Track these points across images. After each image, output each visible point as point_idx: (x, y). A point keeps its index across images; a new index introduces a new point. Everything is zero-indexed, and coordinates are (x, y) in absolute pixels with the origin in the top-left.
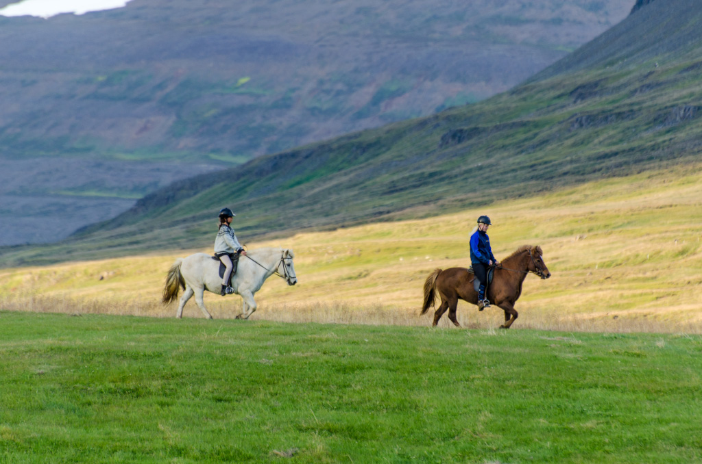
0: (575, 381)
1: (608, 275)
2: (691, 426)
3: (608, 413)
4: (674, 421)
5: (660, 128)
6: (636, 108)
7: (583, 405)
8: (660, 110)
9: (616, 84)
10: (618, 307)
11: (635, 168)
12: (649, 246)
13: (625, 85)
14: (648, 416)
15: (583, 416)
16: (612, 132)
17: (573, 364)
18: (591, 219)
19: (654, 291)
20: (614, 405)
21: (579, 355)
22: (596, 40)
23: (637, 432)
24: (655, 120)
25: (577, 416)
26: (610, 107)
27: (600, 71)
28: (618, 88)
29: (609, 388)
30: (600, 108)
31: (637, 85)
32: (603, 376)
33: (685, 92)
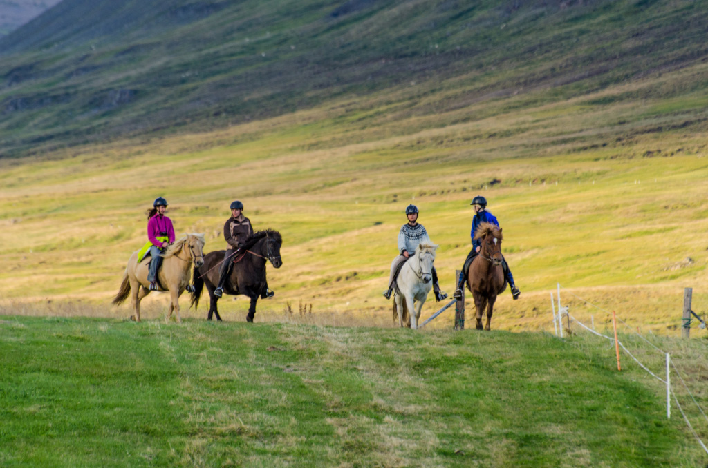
0: (18, 365)
1: (42, 259)
2: (135, 412)
3: (51, 397)
4: (118, 406)
5: (95, 112)
6: (71, 91)
7: (25, 390)
8: (96, 93)
9: (51, 67)
10: (52, 291)
11: (70, 151)
12: (84, 230)
13: (60, 68)
14: (92, 400)
15: (26, 400)
16: (47, 115)
17: (16, 348)
18: (25, 203)
19: (89, 276)
20: (58, 389)
21: (22, 339)
22: (32, 22)
23: (80, 416)
24: (91, 103)
25: (20, 400)
26: (45, 90)
27: (36, 54)
28: (53, 71)
29: (53, 372)
30: (35, 90)
31: (73, 68)
32: (46, 361)
33: (121, 76)
